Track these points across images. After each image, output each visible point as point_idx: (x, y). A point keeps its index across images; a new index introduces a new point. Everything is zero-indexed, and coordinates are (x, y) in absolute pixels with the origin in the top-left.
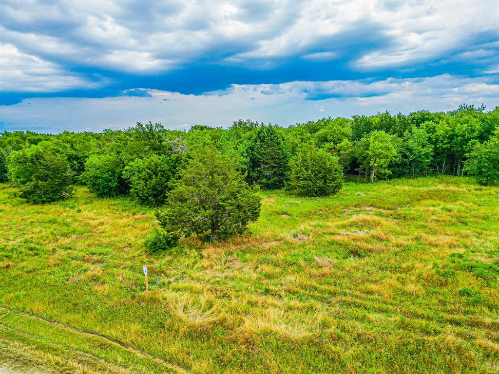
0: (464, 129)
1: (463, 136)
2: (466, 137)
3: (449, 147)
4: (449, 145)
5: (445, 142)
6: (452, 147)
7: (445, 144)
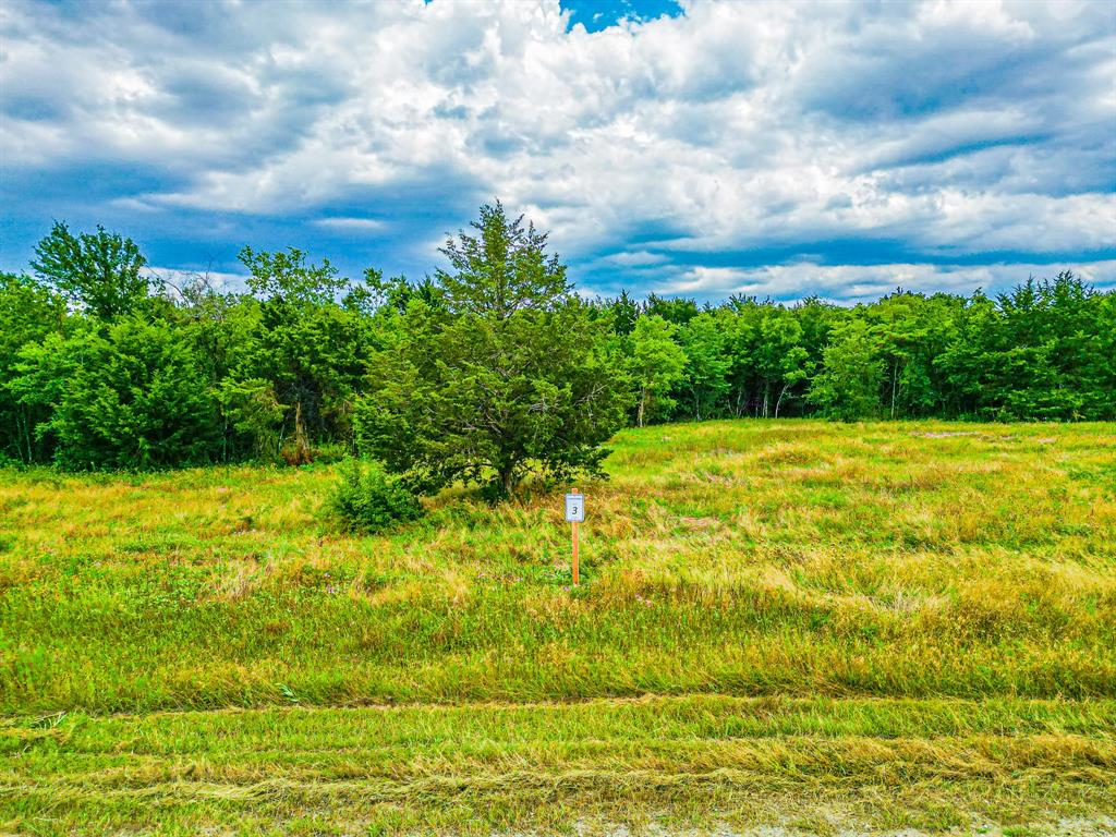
0: (777, 326)
1: (776, 340)
2: (782, 342)
3: (751, 364)
4: (750, 359)
5: (743, 352)
6: (757, 362)
7: (743, 357)
